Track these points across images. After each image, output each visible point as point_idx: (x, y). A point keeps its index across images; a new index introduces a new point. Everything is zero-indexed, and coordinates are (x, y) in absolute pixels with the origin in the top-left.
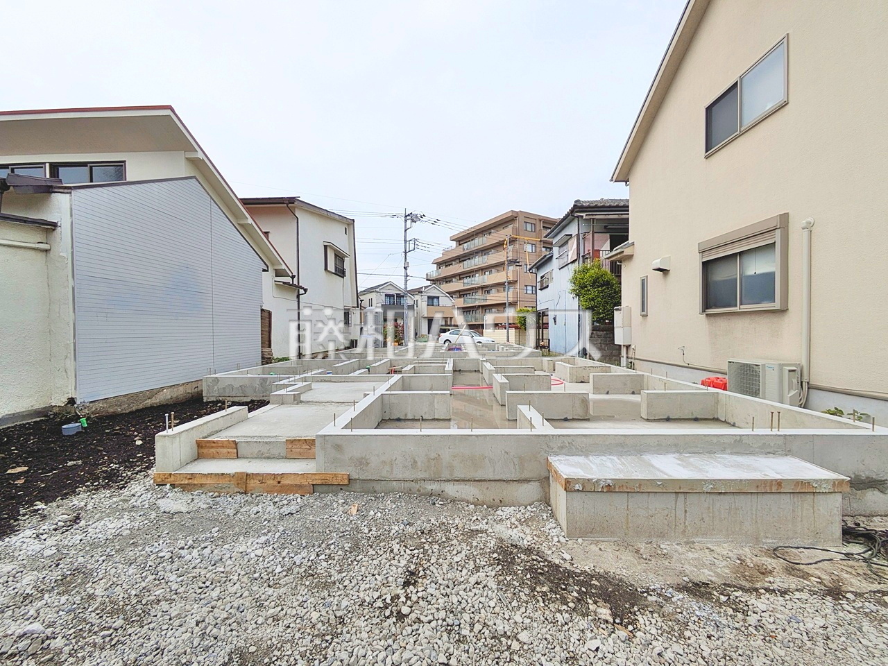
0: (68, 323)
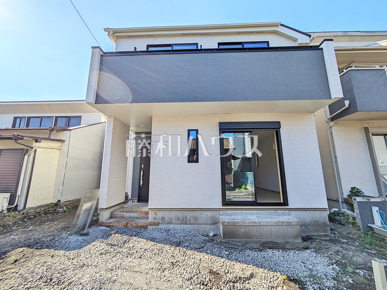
0: (63, 174)
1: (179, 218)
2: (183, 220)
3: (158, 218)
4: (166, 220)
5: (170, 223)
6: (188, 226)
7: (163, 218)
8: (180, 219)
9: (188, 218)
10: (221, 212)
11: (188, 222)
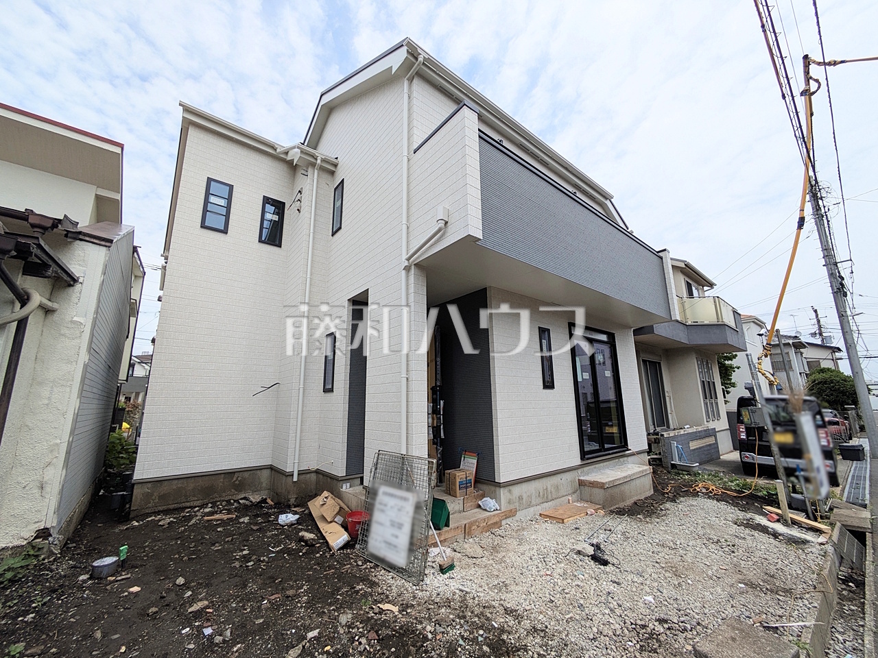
2: (544, 495)
3: (515, 500)
4: (524, 500)
5: (529, 505)
6: (549, 503)
7: (520, 498)
8: (541, 494)
9: (549, 489)
10: (579, 471)
11: (550, 498)
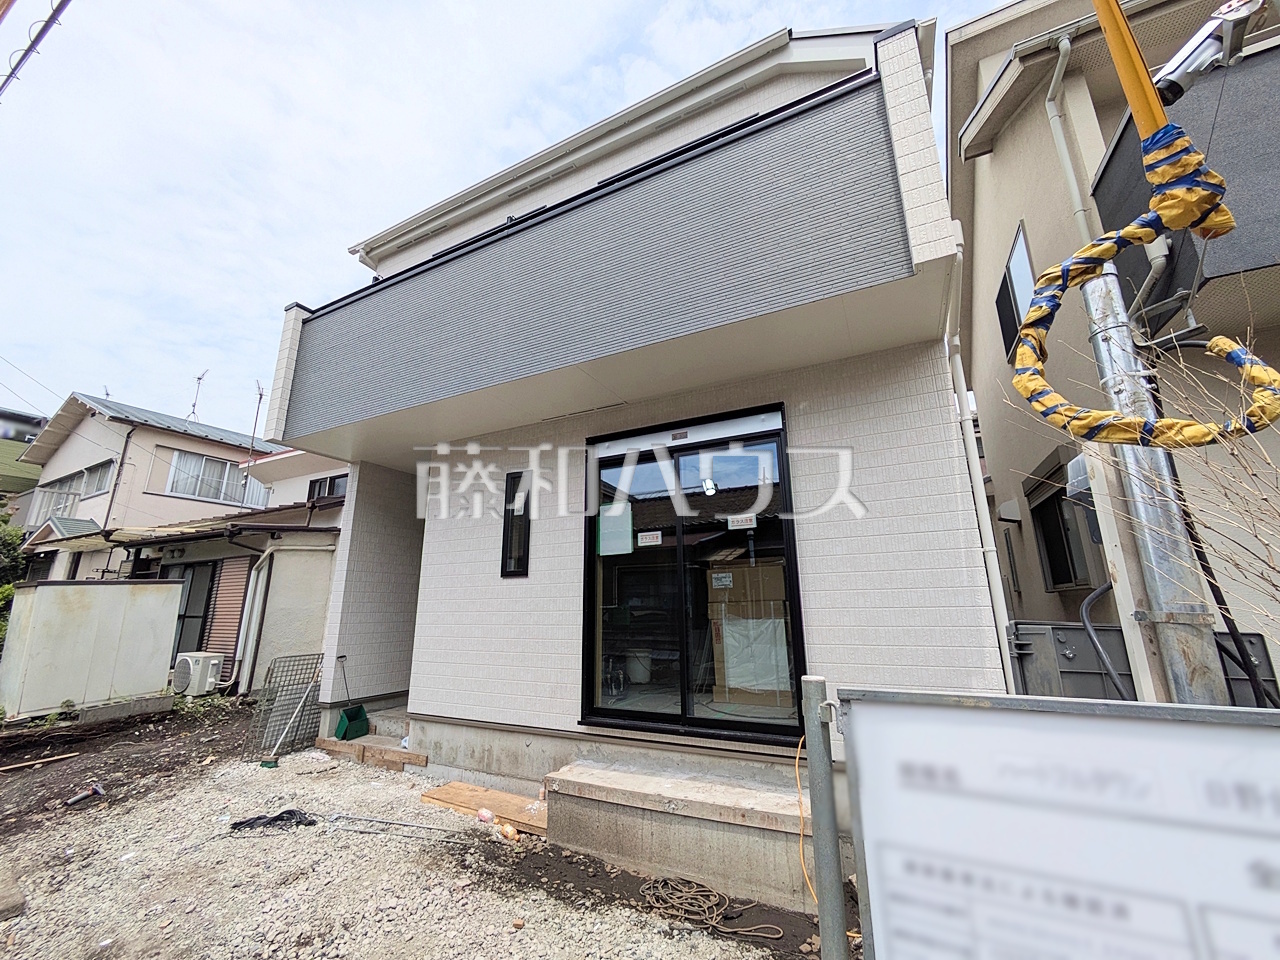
1: (473, 751)
2: (483, 757)
3: (428, 744)
8: (476, 754)
9: (495, 753)
